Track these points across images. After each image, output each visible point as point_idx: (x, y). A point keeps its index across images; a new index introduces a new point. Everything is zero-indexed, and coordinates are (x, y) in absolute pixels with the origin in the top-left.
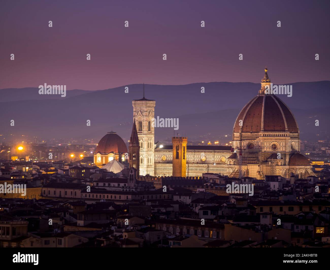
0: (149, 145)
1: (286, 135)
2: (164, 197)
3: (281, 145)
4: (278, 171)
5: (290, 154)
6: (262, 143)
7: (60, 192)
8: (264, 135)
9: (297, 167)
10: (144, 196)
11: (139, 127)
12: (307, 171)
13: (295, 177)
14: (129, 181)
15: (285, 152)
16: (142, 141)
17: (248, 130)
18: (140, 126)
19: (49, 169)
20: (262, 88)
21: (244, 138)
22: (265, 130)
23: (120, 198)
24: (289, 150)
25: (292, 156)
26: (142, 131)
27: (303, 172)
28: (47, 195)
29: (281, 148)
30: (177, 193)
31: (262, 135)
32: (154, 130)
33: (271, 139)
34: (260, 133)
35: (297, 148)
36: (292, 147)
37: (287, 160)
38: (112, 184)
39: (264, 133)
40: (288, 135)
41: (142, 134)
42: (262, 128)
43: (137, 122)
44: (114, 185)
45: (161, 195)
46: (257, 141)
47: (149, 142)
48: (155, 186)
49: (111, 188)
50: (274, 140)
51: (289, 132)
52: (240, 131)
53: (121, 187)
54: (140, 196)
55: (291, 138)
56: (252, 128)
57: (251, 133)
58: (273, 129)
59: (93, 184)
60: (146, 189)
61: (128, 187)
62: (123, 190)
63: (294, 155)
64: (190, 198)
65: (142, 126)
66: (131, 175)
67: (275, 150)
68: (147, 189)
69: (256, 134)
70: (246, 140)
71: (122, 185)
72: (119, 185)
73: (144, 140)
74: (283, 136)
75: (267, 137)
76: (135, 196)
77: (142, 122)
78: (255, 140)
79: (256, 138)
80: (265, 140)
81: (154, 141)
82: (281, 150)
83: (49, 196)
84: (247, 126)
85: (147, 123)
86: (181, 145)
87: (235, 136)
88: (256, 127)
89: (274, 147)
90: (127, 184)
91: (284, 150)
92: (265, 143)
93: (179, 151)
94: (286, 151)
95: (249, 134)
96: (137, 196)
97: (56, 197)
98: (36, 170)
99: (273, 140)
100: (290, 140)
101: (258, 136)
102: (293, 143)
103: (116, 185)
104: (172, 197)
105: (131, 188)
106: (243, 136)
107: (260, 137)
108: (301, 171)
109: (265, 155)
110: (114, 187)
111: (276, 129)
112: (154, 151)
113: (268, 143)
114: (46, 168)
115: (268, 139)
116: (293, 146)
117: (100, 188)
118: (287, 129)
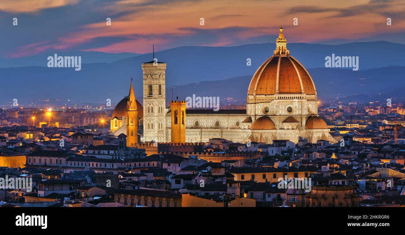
0: (160, 110)
1: (302, 98)
2: (153, 165)
3: (297, 108)
4: (293, 135)
5: (307, 117)
6: (277, 106)
7: (45, 159)
8: (279, 98)
9: (314, 130)
10: (130, 164)
11: (149, 90)
12: (325, 135)
13: (303, 141)
14: (118, 148)
15: (301, 115)
16: (152, 105)
17: (263, 92)
18: (151, 90)
19: (54, 136)
20: (277, 49)
21: (259, 101)
22: (280, 93)
23: (105, 166)
24: (305, 113)
25: (308, 119)
26: (152, 95)
27: (321, 136)
28: (32, 164)
29: (297, 110)
30: (166, 161)
31: (277, 98)
32: (165, 94)
33: (287, 102)
34: (274, 96)
35: (314, 111)
36: (309, 111)
37: (304, 123)
38: (102, 152)
39: (279, 96)
40: (304, 98)
41: (152, 98)
42: (277, 90)
43: (147, 86)
44: (103, 152)
45: (150, 162)
46: (272, 104)
47: (160, 106)
48: (146, 153)
49: (101, 155)
50: (290, 103)
51: (305, 94)
52: (254, 94)
53: (110, 155)
54: (126, 164)
55: (308, 100)
56: (266, 90)
57: (266, 95)
58: (289, 91)
59: (83, 151)
60: (136, 156)
61: (117, 154)
62: (113, 158)
63: (310, 118)
64: (179, 166)
65: (152, 90)
66: (120, 141)
67: (291, 113)
68: (138, 156)
69: (270, 96)
70: (260, 102)
71: (112, 152)
72: (109, 152)
73: (154, 105)
74: (299, 98)
75: (282, 99)
76: (121, 164)
77: (152, 86)
78: (270, 103)
79: (270, 101)
80: (281, 103)
81: (165, 105)
82: (297, 113)
83: (34, 164)
84: (261, 88)
85: (158, 86)
86: (180, 109)
87: (249, 99)
88: (270, 89)
89: (290, 110)
90: (117, 151)
91: (300, 113)
92: (281, 106)
93: (178, 116)
94: (303, 114)
95: (264, 96)
96: (123, 164)
97: (41, 166)
98: (40, 136)
99: (288, 103)
100: (307, 103)
101: (273, 99)
102: (310, 105)
103: (106, 152)
104: (162, 164)
105: (120, 155)
106: (257, 99)
107: (275, 99)
108: (318, 135)
109: (280, 118)
110: (104, 154)
111: (291, 91)
112: (165, 116)
113: (283, 106)
114: (50, 135)
115: (283, 102)
116: (310, 109)
117: (89, 155)
118: (304, 91)
